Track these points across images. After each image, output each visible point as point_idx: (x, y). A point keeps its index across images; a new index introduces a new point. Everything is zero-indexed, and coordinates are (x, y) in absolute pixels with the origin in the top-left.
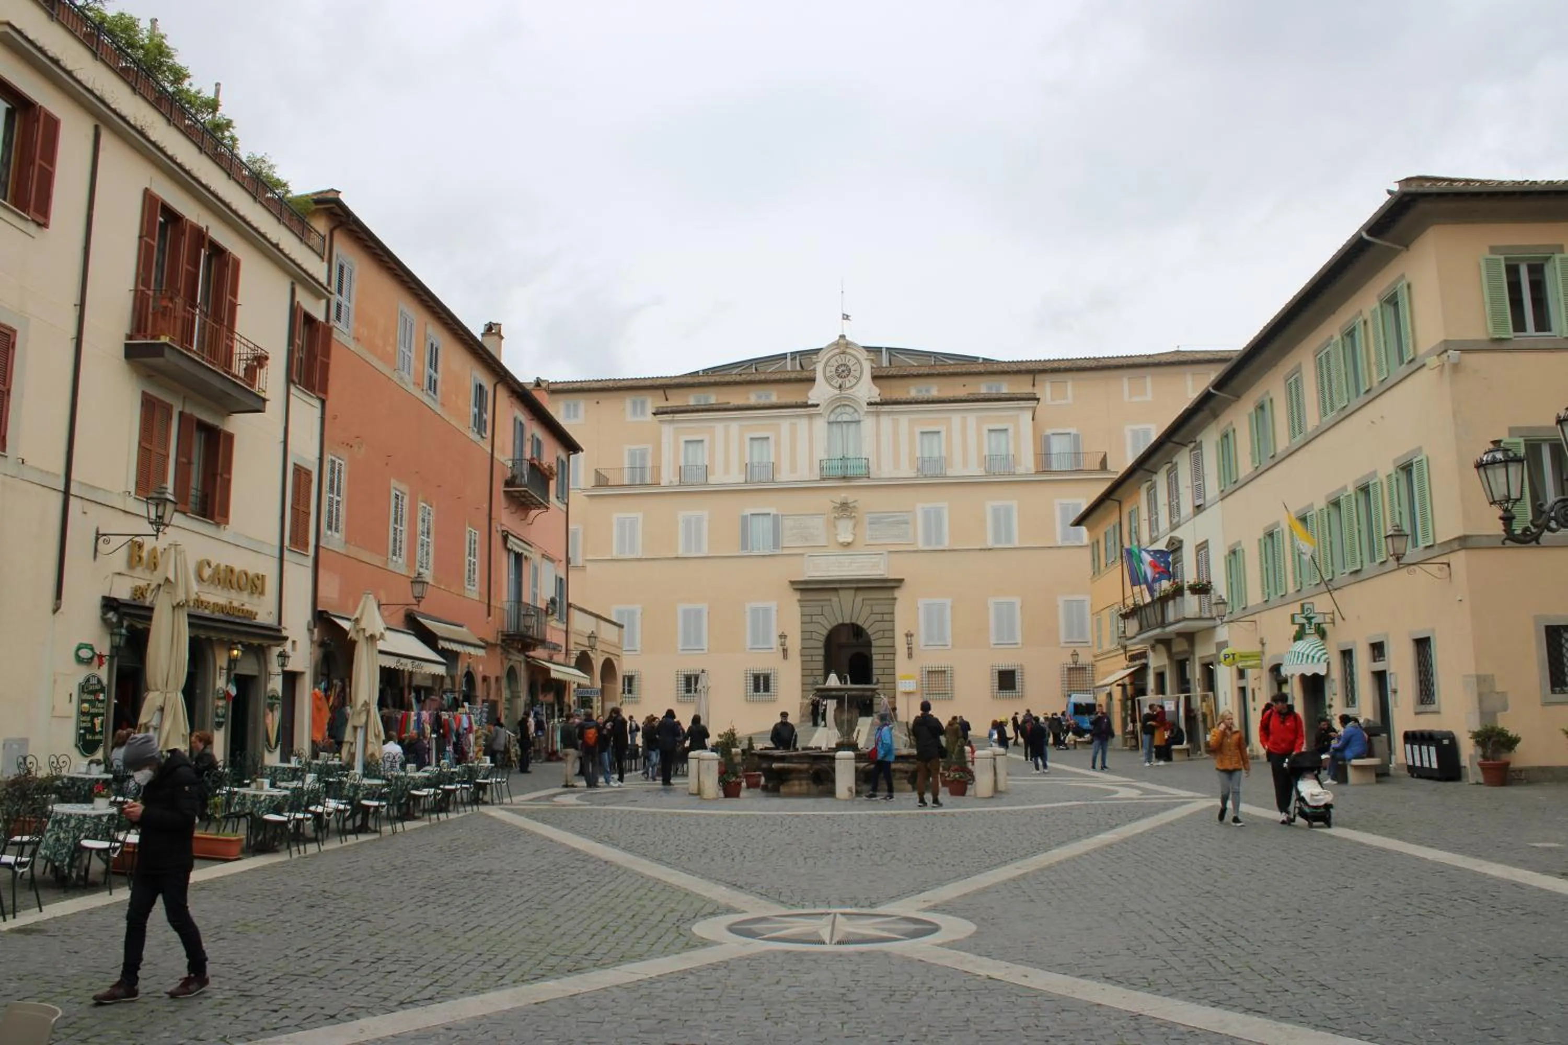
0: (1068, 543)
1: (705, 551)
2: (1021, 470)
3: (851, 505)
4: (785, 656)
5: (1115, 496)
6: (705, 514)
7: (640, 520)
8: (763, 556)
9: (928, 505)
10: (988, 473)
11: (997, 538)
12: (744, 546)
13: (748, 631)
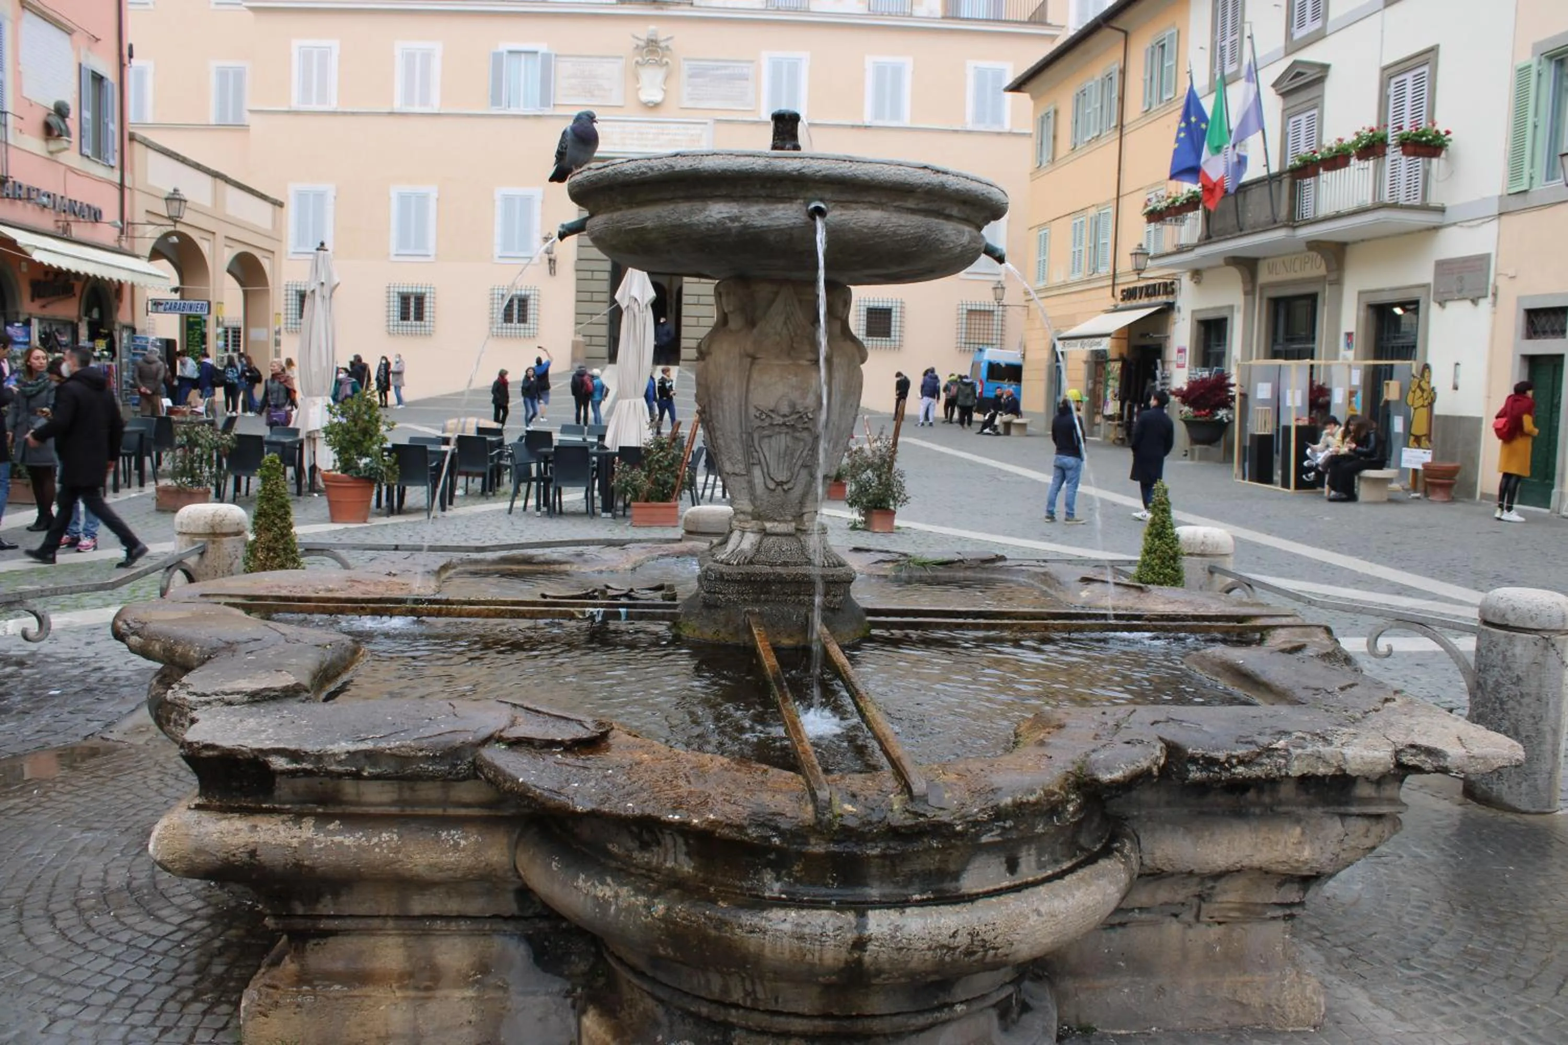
0: (981, 128)
1: (435, 106)
2: (920, 11)
3: (663, 44)
4: (552, 270)
5: (1119, 23)
6: (437, 48)
7: (336, 52)
8: (526, 117)
9: (778, 54)
10: (872, 13)
11: (879, 112)
12: (496, 99)
13: (498, 229)
